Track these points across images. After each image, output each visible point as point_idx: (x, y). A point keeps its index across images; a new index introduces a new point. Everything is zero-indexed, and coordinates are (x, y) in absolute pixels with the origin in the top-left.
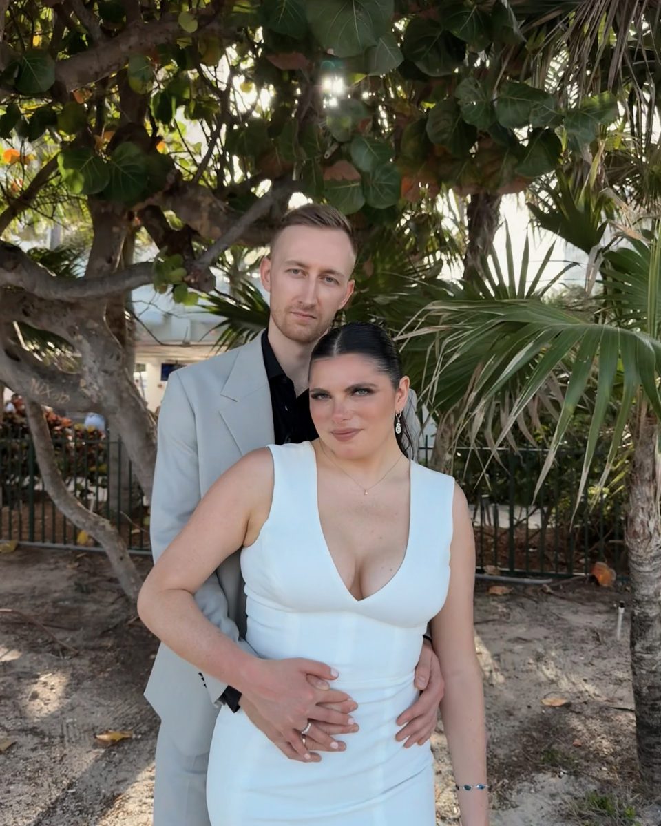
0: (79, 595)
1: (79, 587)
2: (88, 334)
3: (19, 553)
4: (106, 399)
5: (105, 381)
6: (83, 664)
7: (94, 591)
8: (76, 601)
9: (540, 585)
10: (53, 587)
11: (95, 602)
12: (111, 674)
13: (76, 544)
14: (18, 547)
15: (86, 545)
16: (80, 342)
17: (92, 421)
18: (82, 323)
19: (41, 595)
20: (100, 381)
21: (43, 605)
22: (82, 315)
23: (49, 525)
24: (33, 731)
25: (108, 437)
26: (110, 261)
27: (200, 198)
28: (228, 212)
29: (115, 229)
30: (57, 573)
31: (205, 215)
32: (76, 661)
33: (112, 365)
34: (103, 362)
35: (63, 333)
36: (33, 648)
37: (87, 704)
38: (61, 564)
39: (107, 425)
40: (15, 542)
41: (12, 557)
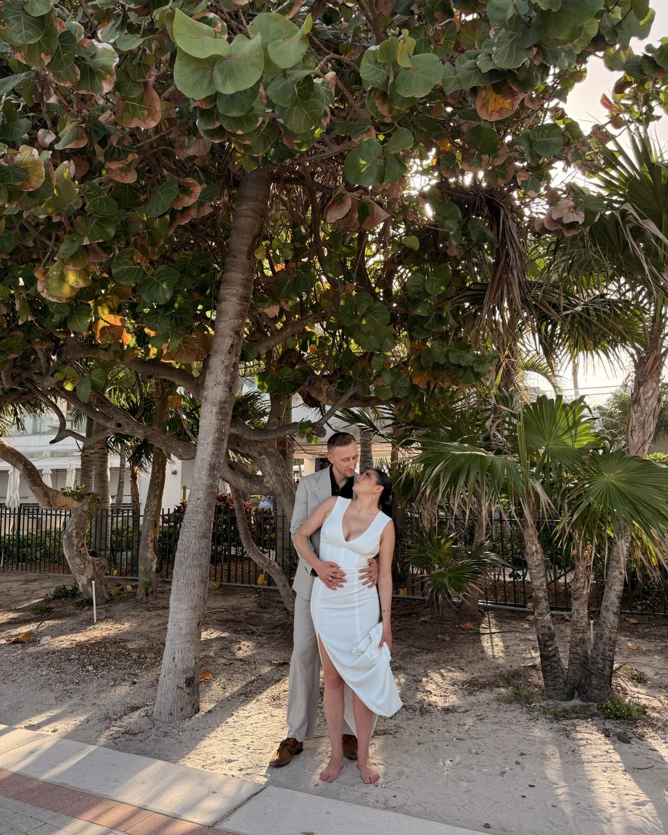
0: (260, 609)
1: (260, 605)
2: (268, 455)
3: (221, 589)
4: (276, 489)
5: (276, 479)
6: (262, 639)
7: (268, 608)
8: (258, 612)
9: (562, 615)
10: (244, 606)
11: (269, 613)
12: (279, 643)
13: (256, 584)
14: (221, 586)
15: (263, 584)
16: (264, 459)
17: (265, 504)
18: (265, 449)
19: (238, 609)
20: (274, 479)
21: (239, 614)
22: (265, 445)
23: (239, 573)
24: (241, 660)
25: (276, 513)
26: (279, 419)
27: (322, 386)
28: (336, 392)
29: (281, 403)
30: (246, 600)
31: (325, 394)
32: (260, 638)
33: (280, 471)
34: (275, 469)
35: (255, 454)
36: (236, 632)
37: (266, 653)
38: (248, 595)
39: (275, 506)
40: (219, 583)
41: (217, 592)
